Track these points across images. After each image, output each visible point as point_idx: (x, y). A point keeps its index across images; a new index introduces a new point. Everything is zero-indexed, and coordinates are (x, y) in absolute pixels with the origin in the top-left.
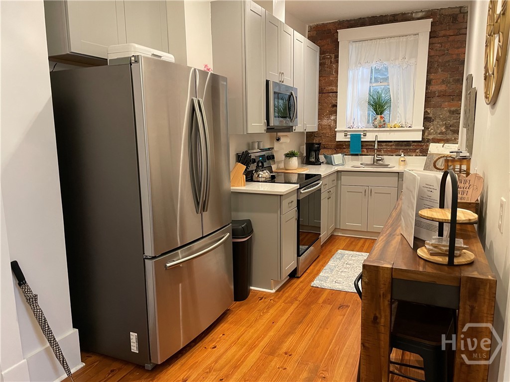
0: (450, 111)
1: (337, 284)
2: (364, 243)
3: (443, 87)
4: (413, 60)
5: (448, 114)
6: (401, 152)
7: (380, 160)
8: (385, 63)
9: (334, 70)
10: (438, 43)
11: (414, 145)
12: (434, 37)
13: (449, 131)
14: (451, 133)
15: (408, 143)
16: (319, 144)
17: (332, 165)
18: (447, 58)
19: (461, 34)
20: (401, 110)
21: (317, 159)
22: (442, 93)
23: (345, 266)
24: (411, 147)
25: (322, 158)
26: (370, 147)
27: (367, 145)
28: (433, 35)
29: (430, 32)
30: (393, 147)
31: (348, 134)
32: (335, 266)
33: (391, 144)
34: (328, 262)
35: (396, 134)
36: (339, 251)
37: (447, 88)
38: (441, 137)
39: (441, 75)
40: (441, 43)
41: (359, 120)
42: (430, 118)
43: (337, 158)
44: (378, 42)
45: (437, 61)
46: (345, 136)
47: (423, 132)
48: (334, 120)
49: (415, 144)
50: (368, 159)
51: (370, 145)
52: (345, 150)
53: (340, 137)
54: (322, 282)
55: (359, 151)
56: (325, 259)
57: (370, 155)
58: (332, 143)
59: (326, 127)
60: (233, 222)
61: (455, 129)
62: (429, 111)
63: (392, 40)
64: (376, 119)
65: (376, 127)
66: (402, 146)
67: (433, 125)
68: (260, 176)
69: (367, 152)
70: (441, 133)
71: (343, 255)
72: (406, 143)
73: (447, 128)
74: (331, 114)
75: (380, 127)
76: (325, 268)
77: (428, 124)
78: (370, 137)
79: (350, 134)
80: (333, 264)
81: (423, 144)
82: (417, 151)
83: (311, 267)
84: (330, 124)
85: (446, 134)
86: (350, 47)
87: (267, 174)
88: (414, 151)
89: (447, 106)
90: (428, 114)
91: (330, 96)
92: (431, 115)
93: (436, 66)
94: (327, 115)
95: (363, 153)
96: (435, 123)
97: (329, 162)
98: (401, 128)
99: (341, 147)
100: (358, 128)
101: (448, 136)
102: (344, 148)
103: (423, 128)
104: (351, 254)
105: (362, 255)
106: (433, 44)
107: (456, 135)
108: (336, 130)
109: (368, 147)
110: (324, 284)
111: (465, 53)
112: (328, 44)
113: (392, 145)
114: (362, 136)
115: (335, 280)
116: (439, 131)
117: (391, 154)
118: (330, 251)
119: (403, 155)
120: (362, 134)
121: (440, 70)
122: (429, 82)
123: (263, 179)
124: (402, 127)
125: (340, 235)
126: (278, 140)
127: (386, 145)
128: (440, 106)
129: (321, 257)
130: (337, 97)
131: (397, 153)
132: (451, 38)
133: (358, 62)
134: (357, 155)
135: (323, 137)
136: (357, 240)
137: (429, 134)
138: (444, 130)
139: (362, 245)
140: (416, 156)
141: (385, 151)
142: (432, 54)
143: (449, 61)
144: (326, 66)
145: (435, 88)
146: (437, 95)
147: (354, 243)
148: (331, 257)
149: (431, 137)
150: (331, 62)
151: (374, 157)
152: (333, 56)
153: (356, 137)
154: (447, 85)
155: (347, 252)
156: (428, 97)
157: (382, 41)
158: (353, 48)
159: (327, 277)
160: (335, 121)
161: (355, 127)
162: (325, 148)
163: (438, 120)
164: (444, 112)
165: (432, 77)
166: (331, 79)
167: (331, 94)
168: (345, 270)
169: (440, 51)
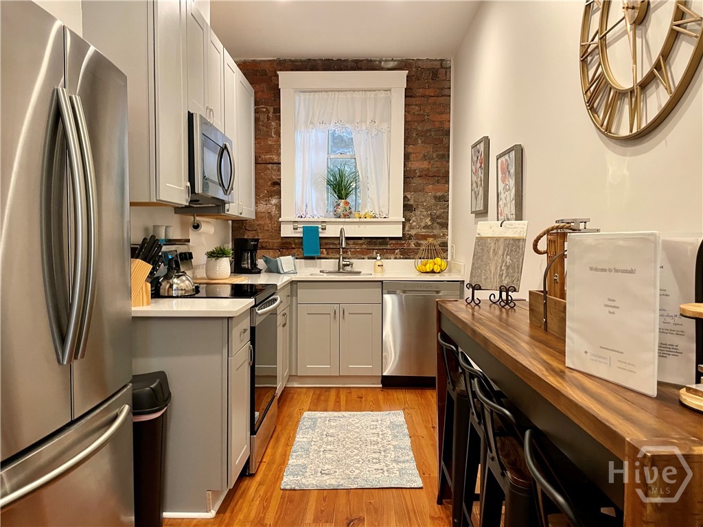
0: (435, 197)
1: (326, 477)
2: (338, 395)
3: (425, 165)
4: (385, 126)
5: (434, 201)
6: (375, 253)
7: (348, 265)
8: (347, 125)
9: (273, 130)
10: (416, 105)
11: (392, 244)
12: (411, 97)
13: (435, 225)
14: (438, 226)
15: (383, 240)
16: (257, 240)
17: (279, 273)
18: (428, 126)
19: (443, 96)
20: (372, 193)
21: (254, 264)
22: (424, 173)
23: (325, 440)
24: (389, 247)
25: (261, 263)
26: (331, 246)
27: (327, 244)
28: (409, 94)
29: (406, 89)
30: (364, 246)
31: (299, 226)
32: (309, 443)
33: (360, 242)
34: (294, 437)
35: (368, 227)
36: (306, 414)
37: (430, 166)
38: (426, 232)
39: (420, 147)
40: (419, 105)
41: (314, 206)
42: (411, 206)
43: (286, 262)
44: (337, 96)
45: (416, 129)
46: (294, 229)
47: (404, 224)
48: (275, 205)
49: (394, 242)
50: (330, 264)
51: (331, 244)
52: (295, 251)
53: (287, 231)
54: (299, 478)
55: (318, 252)
56: (287, 431)
57: (331, 258)
58: (275, 241)
59: (263, 215)
60: (136, 379)
61: (444, 221)
62: (409, 196)
63: (356, 95)
64: (339, 205)
65: (339, 217)
66: (375, 244)
67: (415, 216)
68: (175, 287)
69: (328, 254)
70: (426, 227)
71: (315, 421)
72: (381, 241)
73: (433, 220)
74: (272, 196)
75: (345, 216)
76: (293, 449)
77: (408, 214)
78: (331, 232)
79: (302, 226)
80: (305, 440)
81: (403, 242)
82: (396, 251)
83: (269, 450)
84: (269, 211)
85: (432, 228)
86: (297, 98)
87: (187, 282)
88: (392, 251)
89: (431, 190)
90: (409, 200)
91: (268, 169)
92: (411, 202)
93: (414, 135)
94: (264, 197)
95: (322, 256)
96: (418, 212)
97: (273, 268)
98: (374, 220)
99: (289, 246)
100: (313, 217)
101: (435, 231)
102: (294, 248)
103: (404, 220)
104: (326, 417)
105: (344, 417)
106: (409, 105)
107: (445, 230)
108: (280, 220)
109: (328, 247)
110: (304, 481)
111: (449, 121)
112: (263, 91)
113: (362, 244)
114: (320, 230)
115: (319, 470)
116: (423, 224)
117: (362, 257)
118: (290, 416)
119: (379, 258)
120: (320, 226)
121: (420, 141)
122: (407, 157)
123: (180, 293)
124: (375, 217)
125: (296, 386)
126: (196, 227)
127: (354, 244)
128: (422, 190)
129: (279, 428)
130: (279, 170)
131: (370, 255)
132: (431, 100)
133: (309, 122)
134: (312, 258)
135: (259, 231)
136: (326, 391)
137: (411, 228)
138: (429, 223)
139: (336, 400)
140: (396, 258)
141: (353, 253)
142: (409, 119)
143: (430, 130)
144: (261, 123)
145: (416, 165)
146: (418, 174)
147: (322, 398)
148: (297, 426)
149: (413, 232)
150: (268, 118)
151: (339, 261)
152: (271, 109)
153: (311, 231)
154: (429, 162)
155: (318, 414)
156: (408, 177)
157: (342, 95)
158: (301, 99)
159: (305, 466)
160: (279, 207)
161: (308, 216)
162: (262, 248)
163: (420, 209)
164: (428, 199)
165: (410, 150)
166: (270, 143)
167: (270, 166)
168: (329, 447)
169: (418, 115)
